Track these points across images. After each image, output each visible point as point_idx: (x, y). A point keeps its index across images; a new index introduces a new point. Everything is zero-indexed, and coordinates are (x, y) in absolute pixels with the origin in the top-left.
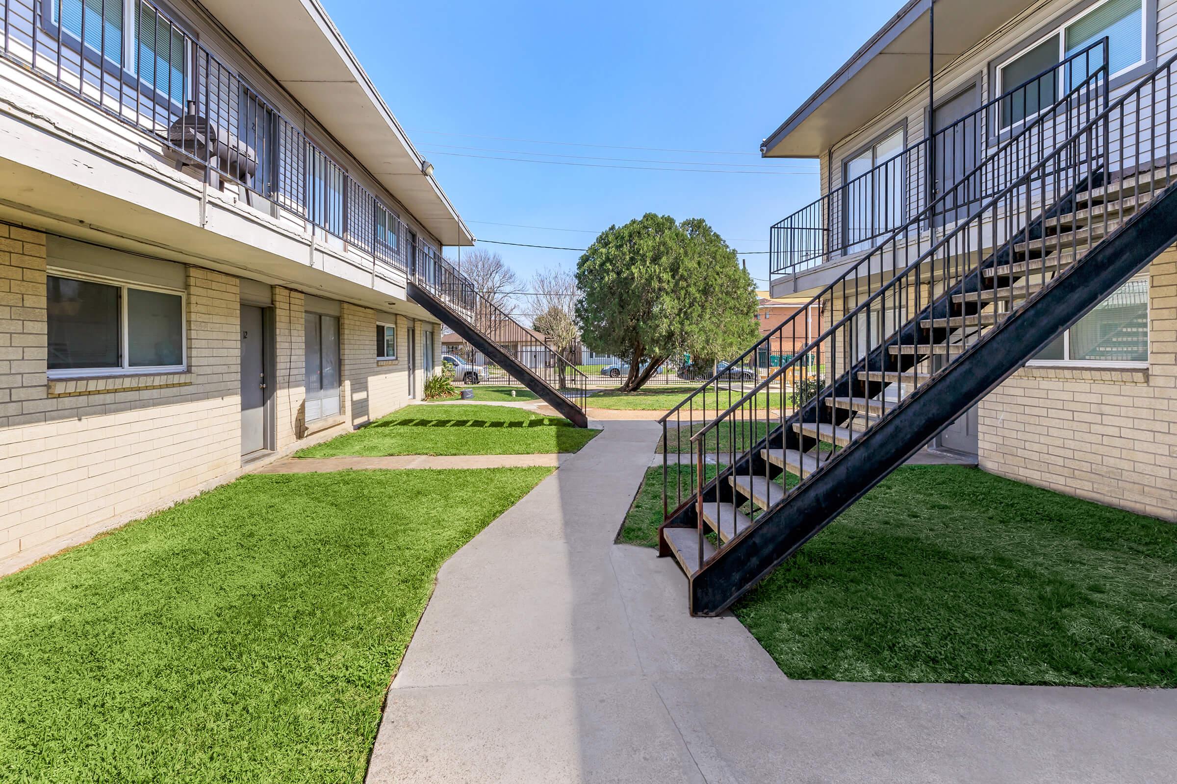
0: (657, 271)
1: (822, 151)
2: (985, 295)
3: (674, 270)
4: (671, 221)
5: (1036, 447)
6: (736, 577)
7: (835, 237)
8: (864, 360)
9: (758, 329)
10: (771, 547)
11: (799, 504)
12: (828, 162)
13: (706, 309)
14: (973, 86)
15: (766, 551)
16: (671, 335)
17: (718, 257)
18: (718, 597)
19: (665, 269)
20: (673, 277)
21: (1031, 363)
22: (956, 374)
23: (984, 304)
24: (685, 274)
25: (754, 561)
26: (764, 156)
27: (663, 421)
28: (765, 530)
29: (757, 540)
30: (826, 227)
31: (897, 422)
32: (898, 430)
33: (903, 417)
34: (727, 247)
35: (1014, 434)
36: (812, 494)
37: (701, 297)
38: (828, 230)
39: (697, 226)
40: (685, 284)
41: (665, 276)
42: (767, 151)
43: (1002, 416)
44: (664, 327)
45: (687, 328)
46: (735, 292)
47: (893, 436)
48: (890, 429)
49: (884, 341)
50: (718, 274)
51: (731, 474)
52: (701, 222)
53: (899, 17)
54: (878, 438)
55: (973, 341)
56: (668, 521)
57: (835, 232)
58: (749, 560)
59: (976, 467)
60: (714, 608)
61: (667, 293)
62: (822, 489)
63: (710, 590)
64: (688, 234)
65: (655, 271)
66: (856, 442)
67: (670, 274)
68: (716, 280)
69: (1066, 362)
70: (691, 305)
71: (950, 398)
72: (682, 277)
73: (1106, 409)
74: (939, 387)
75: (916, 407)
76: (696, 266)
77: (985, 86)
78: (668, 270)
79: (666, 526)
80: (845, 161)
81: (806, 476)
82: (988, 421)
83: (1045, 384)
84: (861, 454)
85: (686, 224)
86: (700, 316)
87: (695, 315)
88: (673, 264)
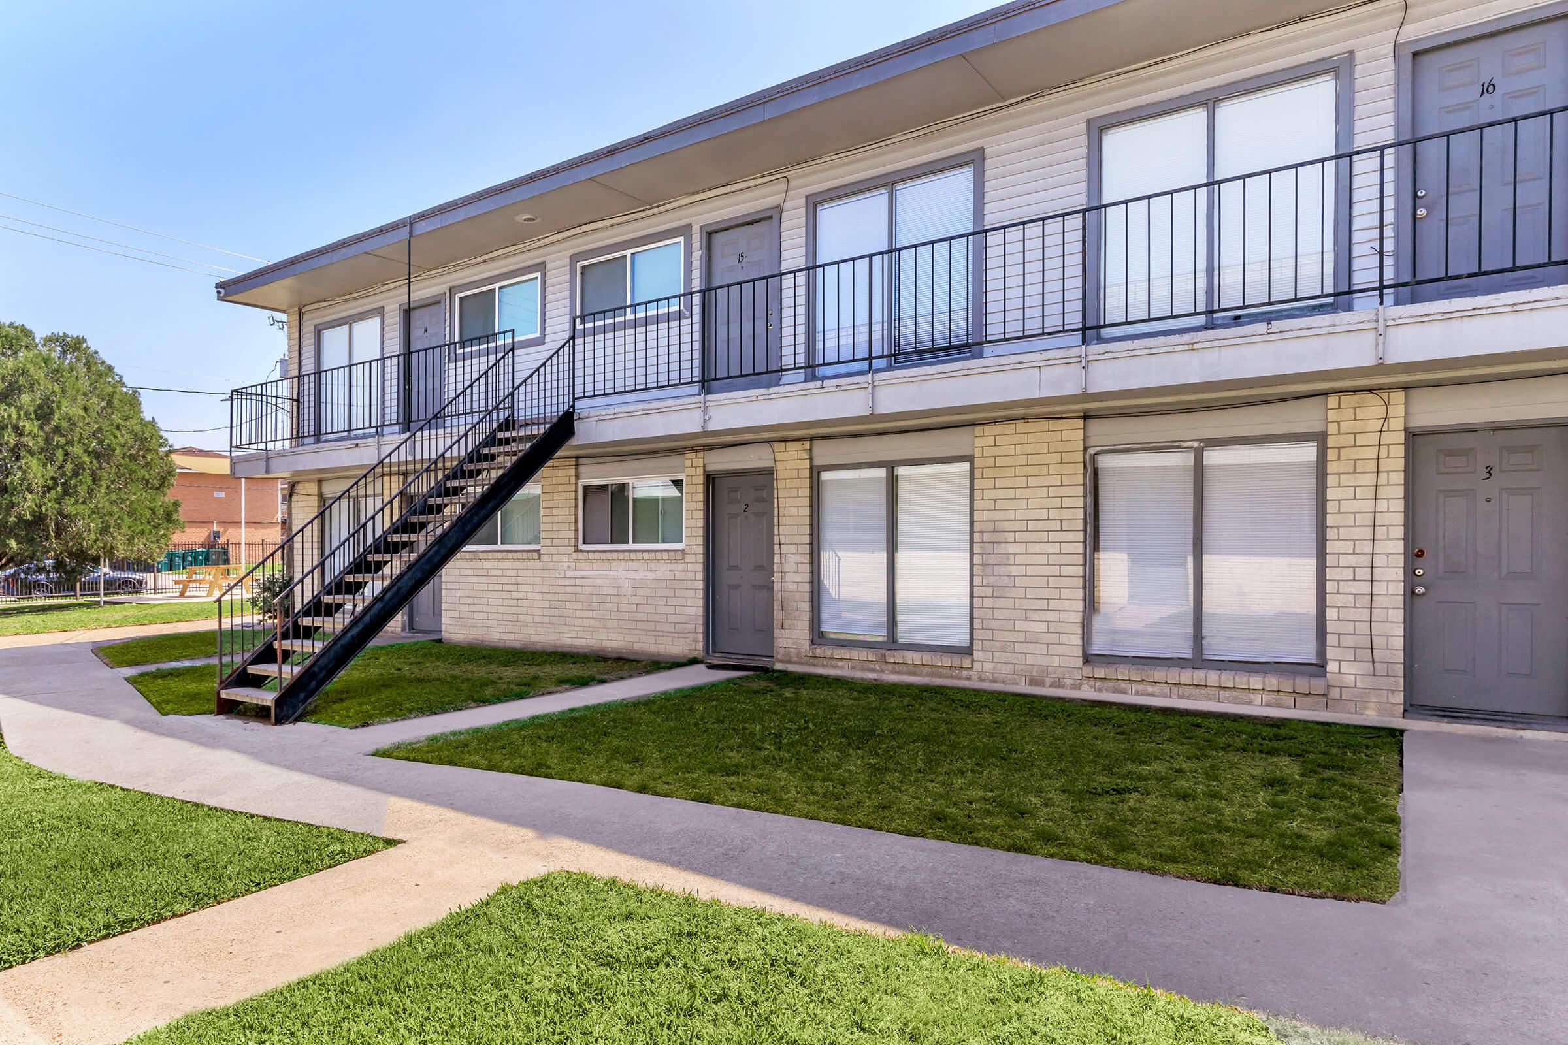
0: (14, 416)
1: (290, 307)
2: (446, 500)
3: (43, 413)
4: (28, 333)
5: (481, 616)
6: (302, 695)
7: (306, 410)
8: (371, 546)
9: (177, 511)
10: (324, 673)
11: (342, 642)
12: (297, 322)
13: (100, 480)
14: (439, 302)
15: (321, 675)
16: (39, 519)
17: (116, 402)
18: (290, 712)
19: (27, 414)
20: (41, 428)
21: (468, 548)
22: (431, 552)
23: (446, 505)
24: (64, 424)
25: (314, 683)
26: (219, 299)
27: (219, 601)
28: (321, 661)
29: (316, 669)
30: (295, 397)
31: (399, 584)
32: (399, 588)
33: (403, 580)
34: (124, 385)
35: (466, 608)
36: (350, 635)
37: (91, 463)
38: (297, 400)
39: (75, 345)
40: (63, 440)
41: (29, 426)
42: (225, 294)
43: (459, 594)
44: (27, 506)
45: (70, 509)
46: (144, 457)
47: (397, 593)
48: (395, 588)
49: (384, 533)
50: (118, 428)
51: (276, 640)
52: (79, 343)
53: (381, 231)
54: (389, 595)
55: (439, 531)
56: (223, 685)
57: (306, 404)
58: (310, 683)
59: (440, 641)
60: (287, 720)
61: (31, 453)
62: (355, 631)
63: (285, 708)
64: (55, 355)
65: (10, 416)
66: (376, 598)
67: (35, 422)
68: (116, 437)
69: (499, 547)
70: (75, 474)
71: (427, 567)
72: (57, 429)
73: (520, 580)
74: (423, 561)
75: (410, 574)
76: (82, 413)
77: (448, 307)
78: (33, 416)
79: (222, 689)
80: (320, 327)
81: (317, 651)
82: (449, 600)
83: (486, 565)
84: (379, 606)
85: (52, 339)
86: (90, 492)
87: (82, 490)
88: (40, 407)
